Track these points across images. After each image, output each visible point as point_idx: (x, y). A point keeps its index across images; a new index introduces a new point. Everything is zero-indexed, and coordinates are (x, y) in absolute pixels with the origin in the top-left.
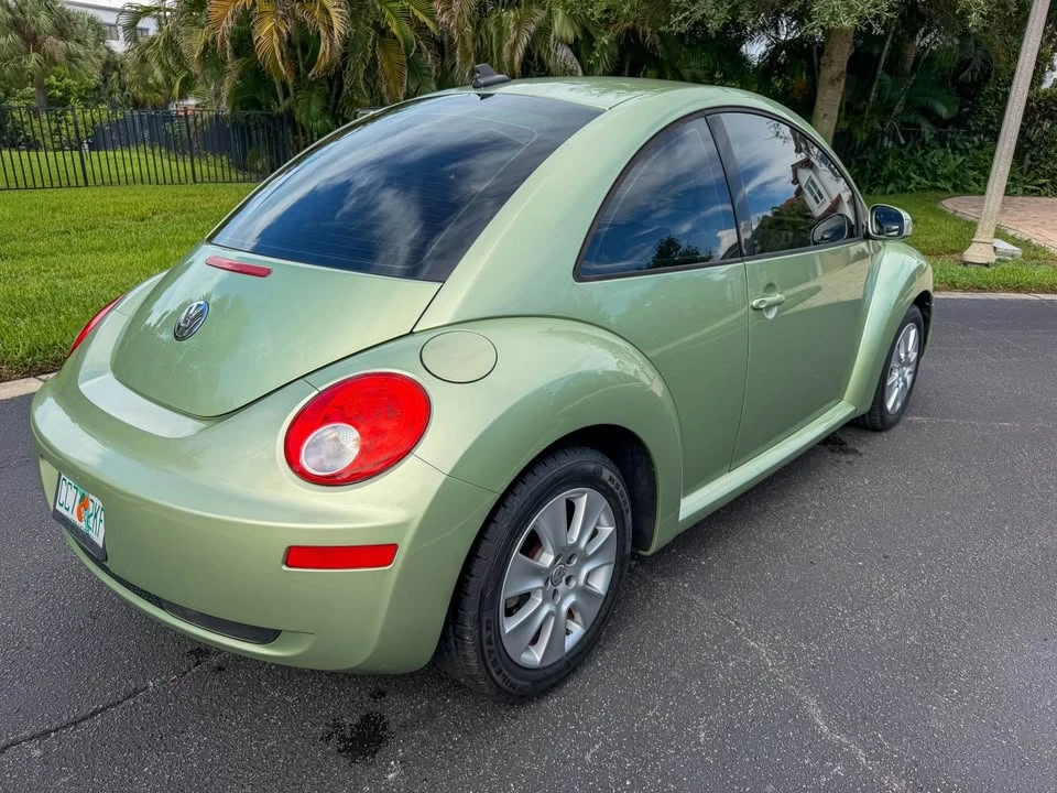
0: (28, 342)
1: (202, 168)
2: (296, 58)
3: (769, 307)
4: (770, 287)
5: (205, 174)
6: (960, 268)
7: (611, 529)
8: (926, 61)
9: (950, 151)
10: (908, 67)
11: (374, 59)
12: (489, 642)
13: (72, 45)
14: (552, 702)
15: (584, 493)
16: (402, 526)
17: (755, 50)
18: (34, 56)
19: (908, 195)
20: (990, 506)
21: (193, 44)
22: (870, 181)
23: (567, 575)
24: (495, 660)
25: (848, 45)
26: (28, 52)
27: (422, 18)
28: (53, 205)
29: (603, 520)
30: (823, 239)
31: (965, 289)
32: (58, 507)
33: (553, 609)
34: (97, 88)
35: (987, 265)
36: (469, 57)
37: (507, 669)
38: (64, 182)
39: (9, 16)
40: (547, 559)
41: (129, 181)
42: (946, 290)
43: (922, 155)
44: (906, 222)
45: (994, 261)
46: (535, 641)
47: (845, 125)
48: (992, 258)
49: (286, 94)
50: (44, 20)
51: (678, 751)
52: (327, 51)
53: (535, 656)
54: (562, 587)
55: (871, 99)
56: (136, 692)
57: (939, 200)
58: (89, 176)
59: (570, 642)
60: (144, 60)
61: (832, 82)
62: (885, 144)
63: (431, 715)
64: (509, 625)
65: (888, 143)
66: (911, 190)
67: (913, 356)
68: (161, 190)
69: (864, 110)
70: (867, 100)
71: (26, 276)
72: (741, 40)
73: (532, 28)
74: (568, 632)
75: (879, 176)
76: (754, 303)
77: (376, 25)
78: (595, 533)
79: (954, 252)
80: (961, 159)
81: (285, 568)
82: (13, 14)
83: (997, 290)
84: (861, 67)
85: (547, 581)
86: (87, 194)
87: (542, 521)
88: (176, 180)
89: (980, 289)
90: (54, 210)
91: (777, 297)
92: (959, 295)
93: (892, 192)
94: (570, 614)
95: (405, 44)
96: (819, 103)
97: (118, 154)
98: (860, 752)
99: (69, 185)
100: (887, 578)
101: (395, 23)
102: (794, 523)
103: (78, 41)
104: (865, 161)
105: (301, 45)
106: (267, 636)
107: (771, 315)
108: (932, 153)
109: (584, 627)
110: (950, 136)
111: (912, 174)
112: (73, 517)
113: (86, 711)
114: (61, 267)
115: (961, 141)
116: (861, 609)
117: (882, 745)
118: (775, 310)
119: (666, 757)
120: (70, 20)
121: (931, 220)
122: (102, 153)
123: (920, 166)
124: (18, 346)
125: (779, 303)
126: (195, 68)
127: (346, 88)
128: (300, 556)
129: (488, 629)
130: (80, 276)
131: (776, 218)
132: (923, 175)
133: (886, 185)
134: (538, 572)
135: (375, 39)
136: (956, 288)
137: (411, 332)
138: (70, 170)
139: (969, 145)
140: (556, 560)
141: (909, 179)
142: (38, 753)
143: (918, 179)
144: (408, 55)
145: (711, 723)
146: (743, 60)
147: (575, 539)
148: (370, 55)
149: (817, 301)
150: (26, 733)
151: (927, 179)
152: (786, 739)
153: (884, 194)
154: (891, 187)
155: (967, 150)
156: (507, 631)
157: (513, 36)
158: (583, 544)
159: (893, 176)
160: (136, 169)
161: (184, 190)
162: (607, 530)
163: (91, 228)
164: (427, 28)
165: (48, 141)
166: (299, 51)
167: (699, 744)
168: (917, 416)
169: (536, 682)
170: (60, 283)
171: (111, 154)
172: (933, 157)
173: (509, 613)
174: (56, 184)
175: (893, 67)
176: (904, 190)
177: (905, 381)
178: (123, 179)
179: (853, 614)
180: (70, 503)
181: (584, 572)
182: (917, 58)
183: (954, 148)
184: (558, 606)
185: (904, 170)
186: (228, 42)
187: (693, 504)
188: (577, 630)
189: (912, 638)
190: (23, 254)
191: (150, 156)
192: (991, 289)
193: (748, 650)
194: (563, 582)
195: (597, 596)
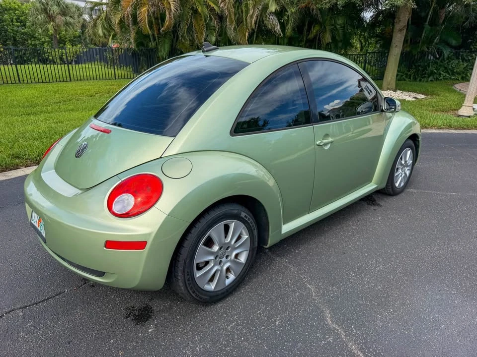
0: (38, 151)
1: (119, 72)
2: (159, 24)
3: (326, 144)
4: (327, 136)
5: (120, 75)
6: (455, 118)
7: (247, 236)
8: (449, 18)
9: (461, 61)
10: (441, 21)
11: (191, 22)
12: (189, 280)
13: (68, 18)
14: (220, 305)
15: (233, 222)
16: (150, 234)
17: (368, 15)
18: (52, 23)
19: (438, 82)
20: (434, 231)
21: (116, 19)
22: (421, 75)
23: (227, 255)
24: (191, 287)
25: (408, 13)
26: (50, 22)
27: (212, 5)
28: (56, 90)
29: (244, 233)
30: (362, 112)
31: (456, 128)
32: (32, 221)
33: (220, 268)
34: (80, 36)
35: (469, 117)
36: (233, 22)
37: (197, 291)
38: (62, 79)
39: (43, 7)
40: (216, 248)
41: (89, 79)
42: (446, 128)
43: (447, 63)
45: (473, 115)
46: (211, 280)
47: (408, 49)
48: (472, 113)
49: (155, 39)
50: (56, 9)
51: (266, 327)
52: (168, 21)
53: (212, 287)
54: (224, 259)
55: (423, 37)
56: (60, 293)
57: (454, 84)
58: (72, 76)
59: (228, 282)
60: (95, 25)
61: (400, 30)
62: (429, 57)
63: (171, 308)
64: (198, 274)
65: (431, 57)
66: (441, 79)
67: (410, 162)
68: (101, 83)
69: (419, 42)
70: (421, 37)
71: (40, 122)
72: (362, 10)
73: (260, 7)
74: (227, 277)
75: (425, 73)
76: (318, 143)
77: (192, 9)
78: (239, 238)
79: (455, 110)
80: (466, 65)
81: (105, 248)
82: (44, 6)
83: (472, 129)
84: (417, 20)
85: (217, 256)
86: (70, 85)
87: (215, 232)
88: (108, 78)
89: (463, 128)
90: (56, 93)
91: (330, 140)
92: (452, 131)
93: (431, 81)
94: (228, 270)
95: (204, 16)
96: (393, 40)
97: (87, 66)
98: (342, 332)
99: (64, 81)
100: (376, 261)
101: (200, 7)
102: (342, 235)
103: (71, 17)
104: (419, 66)
105: (158, 18)
106: (101, 274)
107: (327, 148)
108: (452, 62)
109: (235, 276)
110: (461, 53)
111: (441, 72)
112: (36, 225)
113: (41, 299)
114: (55, 118)
115: (466, 56)
116: (360, 274)
117: (352, 331)
118: (329, 145)
119: (260, 330)
120: (67, 8)
121: (447, 95)
122: (80, 65)
123: (446, 68)
124: (34, 152)
125: (331, 142)
126: (117, 29)
127: (180, 36)
128: (110, 244)
129: (188, 275)
130: (62, 122)
132: (447, 72)
133: (429, 77)
134: (212, 253)
135: (192, 15)
136: (451, 128)
137: (161, 157)
138: (64, 73)
139: (470, 58)
140: (220, 249)
141: (440, 74)
142: (21, 314)
143: (444, 74)
144: (206, 21)
145: (282, 317)
146: (361, 20)
147: (229, 240)
148: (189, 22)
150: (19, 306)
151: (449, 75)
152: (312, 326)
153: (427, 81)
154: (431, 78)
155: (469, 60)
156: (197, 276)
157: (251, 12)
158: (233, 242)
159: (432, 73)
160: (91, 73)
161: (110, 82)
162: (245, 237)
163: (70, 101)
164: (214, 9)
165: (58, 61)
166: (160, 21)
167: (275, 325)
168: (412, 189)
169: (211, 297)
170: (53, 125)
171: (84, 65)
172: (452, 64)
173: (199, 268)
174: (58, 80)
175: (433, 23)
176: (437, 79)
177: (405, 174)
178: (85, 77)
179: (356, 276)
180: (35, 220)
181: (234, 254)
182: (446, 17)
183: (463, 60)
184: (222, 268)
185: (438, 70)
186: (130, 17)
187: (287, 228)
188: (232, 277)
189: (379, 287)
190: (41, 112)
191: (100, 67)
192: (468, 128)
193: (306, 288)
194: (225, 258)
195: (241, 263)
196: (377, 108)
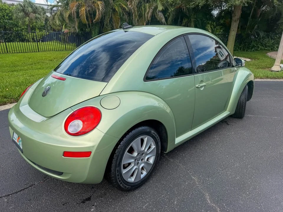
0: (18, 93)
1: (68, 46)
2: (92, 18)
3: (201, 87)
4: (202, 81)
5: (69, 48)
6: (270, 72)
7: (155, 146)
8: (263, 14)
9: (270, 39)
10: (258, 16)
11: (112, 17)
12: (118, 175)
13: (37, 15)
14: (137, 192)
15: (146, 137)
16: (93, 147)
17: (215, 12)
18: (27, 18)
19: (257, 52)
20: (267, 141)
21: (66, 15)
22: (247, 48)
23: (142, 158)
24: (120, 180)
25: (240, 11)
27: (124, 6)
28: (29, 57)
29: (153, 144)
31: (271, 78)
32: (13, 138)
33: (138, 167)
34: (44, 26)
35: (278, 71)
36: (136, 17)
37: (124, 183)
38: (33, 51)
39: (22, 8)
40: (135, 154)
41: (49, 50)
42: (265, 78)
43: (263, 40)
44: (243, 63)
45: (280, 70)
46: (132, 175)
47: (240, 32)
48: (280, 69)
49: (89, 27)
50: (30, 9)
51: (168, 206)
52: (98, 16)
53: (132, 180)
54: (140, 162)
55: (248, 25)
56: (32, 185)
57: (267, 53)
58: (39, 49)
59: (142, 176)
60: (54, 18)
61: (235, 21)
62: (252, 37)
64: (124, 171)
65: (253, 37)
66: (259, 50)
68: (57, 52)
69: (246, 28)
70: (247, 26)
71: (20, 76)
72: (212, 10)
73: (153, 8)
74: (142, 173)
75: (250, 46)
76: (197, 86)
77: (112, 8)
78: (150, 148)
79: (269, 68)
80: (273, 41)
81: (63, 157)
82: (23, 7)
83: (280, 78)
84: (244, 16)
85: (136, 159)
86: (38, 54)
87: (134, 144)
88: (61, 50)
89: (275, 78)
90: (30, 58)
91: (204, 84)
92: (269, 80)
93: (253, 51)
94: (143, 168)
95: (119, 13)
96: (232, 27)
97: (49, 43)
98: (218, 209)
99: (34, 52)
100: (234, 160)
101: (117, 8)
102: (211, 145)
103: (39, 14)
104: (246, 42)
105: (91, 14)
106: (60, 174)
107: (202, 89)
108: (265, 40)
109: (147, 172)
110: (270, 35)
111: (259, 46)
112: (17, 141)
113: (19, 190)
114: (29, 73)
115: (273, 36)
116: (225, 169)
117: (224, 207)
118: (204, 87)
119: (164, 208)
120: (37, 9)
121: (263, 59)
122: (45, 43)
123: (262, 43)
124: (16, 94)
125: (205, 86)
126: (67, 21)
127: (105, 25)
128: (67, 154)
129: (118, 172)
130: (33, 76)
131: (211, 61)
132: (262, 46)
133: (252, 49)
134: (133, 158)
135: (112, 12)
136: (268, 78)
137: (99, 96)
138: (35, 47)
139: (275, 37)
140: (138, 155)
141: (258, 47)
142: (6, 200)
143: (261, 47)
144: (120, 16)
145: (178, 199)
146: (212, 15)
147: (144, 149)
148: (111, 16)
149: (222, 82)
150: (4, 195)
151: (263, 47)
152: (198, 205)
153: (251, 51)
154: (253, 49)
155: (275, 39)
156: (124, 173)
157: (148, 10)
158: (146, 150)
159: (254, 46)
160: (51, 47)
161: (62, 52)
162: (153, 147)
163: (38, 63)
164: (126, 9)
165: (31, 40)
166: (93, 16)
167: (174, 205)
168: (251, 115)
169: (132, 186)
170: (28, 78)
171: (47, 43)
172: (265, 41)
173: (125, 168)
174: (31, 51)
175: (254, 17)
176: (257, 50)
178: (48, 50)
179: (222, 170)
180: (16, 138)
181: (146, 158)
182: (261, 14)
183: (272, 38)
184: (139, 167)
185: (257, 45)
186: (75, 13)
187: (179, 140)
188: (145, 173)
189: (238, 178)
190: (20, 70)
191: (56, 43)
192: (278, 78)
193: (192, 179)
194: (141, 160)
195: (151, 164)
196: (230, 65)
